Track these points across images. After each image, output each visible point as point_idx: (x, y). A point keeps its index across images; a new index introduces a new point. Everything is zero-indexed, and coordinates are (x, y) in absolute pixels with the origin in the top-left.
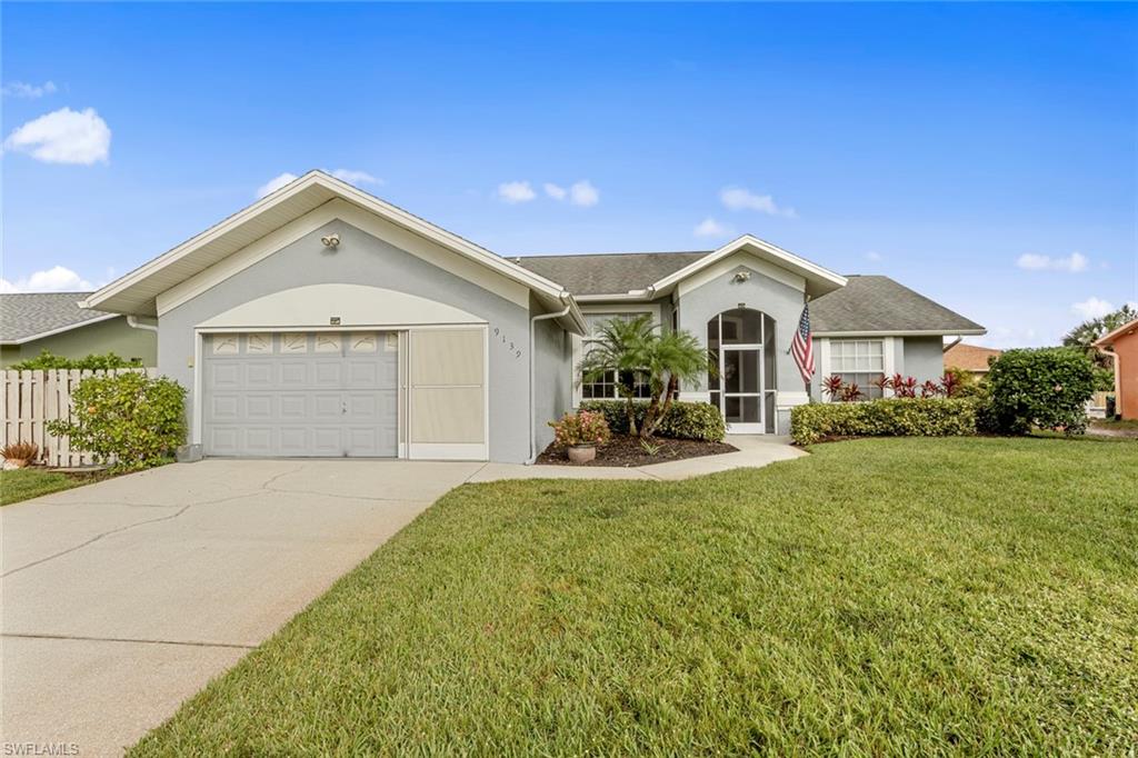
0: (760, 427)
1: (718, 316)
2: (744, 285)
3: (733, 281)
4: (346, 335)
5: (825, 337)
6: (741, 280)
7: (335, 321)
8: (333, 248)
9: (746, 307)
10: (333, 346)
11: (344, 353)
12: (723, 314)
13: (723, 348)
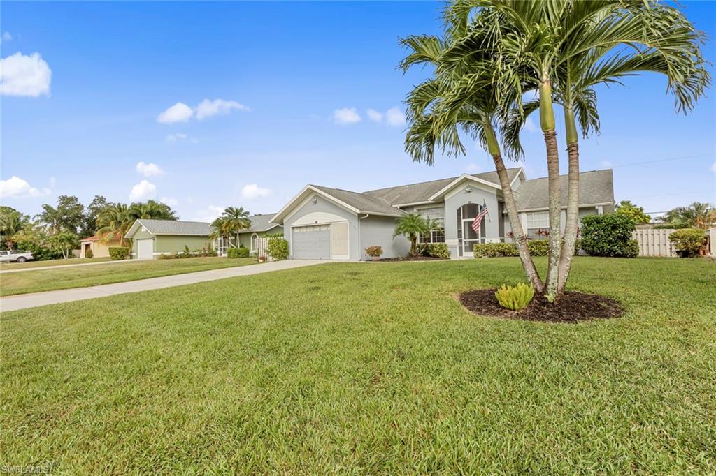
1: (460, 207)
2: (470, 193)
4: (320, 226)
5: (523, 212)
7: (316, 222)
8: (315, 203)
9: (472, 202)
10: (317, 229)
11: (320, 231)
12: (463, 207)
13: (463, 220)
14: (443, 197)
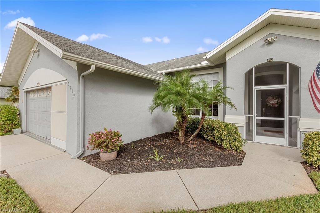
0: (284, 141)
1: (252, 69)
2: (272, 46)
3: (263, 45)
4: (47, 89)
6: (270, 43)
7: (38, 84)
9: (274, 60)
11: (47, 97)
12: (256, 68)
13: (255, 88)
14: (224, 55)
